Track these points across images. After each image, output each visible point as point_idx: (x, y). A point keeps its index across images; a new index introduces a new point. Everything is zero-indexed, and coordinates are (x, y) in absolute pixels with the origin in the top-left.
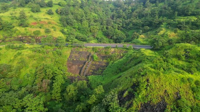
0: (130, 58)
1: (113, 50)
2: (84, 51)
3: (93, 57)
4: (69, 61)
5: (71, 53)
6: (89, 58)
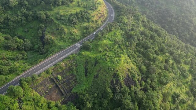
1: (63, 64)
2: (42, 80)
3: (57, 79)
4: (45, 97)
5: (36, 91)
6: (55, 81)
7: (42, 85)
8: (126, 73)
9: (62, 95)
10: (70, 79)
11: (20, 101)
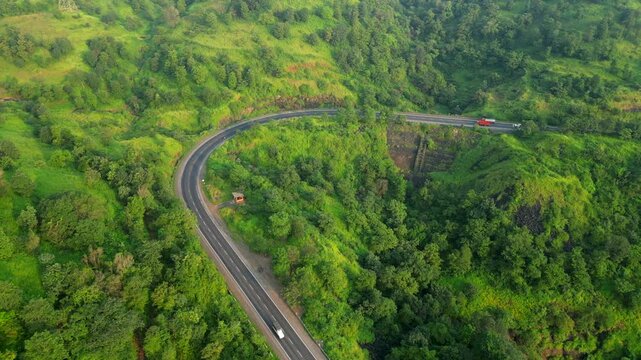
0: (488, 150)
1: (456, 131)
2: (407, 130)
3: (426, 143)
4: (390, 149)
5: (388, 135)
6: (421, 144)
7: (401, 135)
8: (538, 202)
9: (412, 167)
10: (443, 157)
11: (362, 129)
